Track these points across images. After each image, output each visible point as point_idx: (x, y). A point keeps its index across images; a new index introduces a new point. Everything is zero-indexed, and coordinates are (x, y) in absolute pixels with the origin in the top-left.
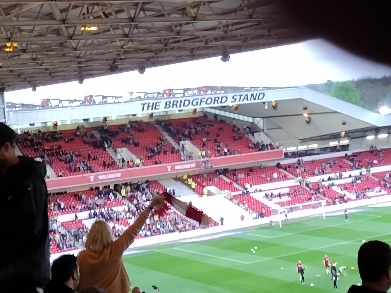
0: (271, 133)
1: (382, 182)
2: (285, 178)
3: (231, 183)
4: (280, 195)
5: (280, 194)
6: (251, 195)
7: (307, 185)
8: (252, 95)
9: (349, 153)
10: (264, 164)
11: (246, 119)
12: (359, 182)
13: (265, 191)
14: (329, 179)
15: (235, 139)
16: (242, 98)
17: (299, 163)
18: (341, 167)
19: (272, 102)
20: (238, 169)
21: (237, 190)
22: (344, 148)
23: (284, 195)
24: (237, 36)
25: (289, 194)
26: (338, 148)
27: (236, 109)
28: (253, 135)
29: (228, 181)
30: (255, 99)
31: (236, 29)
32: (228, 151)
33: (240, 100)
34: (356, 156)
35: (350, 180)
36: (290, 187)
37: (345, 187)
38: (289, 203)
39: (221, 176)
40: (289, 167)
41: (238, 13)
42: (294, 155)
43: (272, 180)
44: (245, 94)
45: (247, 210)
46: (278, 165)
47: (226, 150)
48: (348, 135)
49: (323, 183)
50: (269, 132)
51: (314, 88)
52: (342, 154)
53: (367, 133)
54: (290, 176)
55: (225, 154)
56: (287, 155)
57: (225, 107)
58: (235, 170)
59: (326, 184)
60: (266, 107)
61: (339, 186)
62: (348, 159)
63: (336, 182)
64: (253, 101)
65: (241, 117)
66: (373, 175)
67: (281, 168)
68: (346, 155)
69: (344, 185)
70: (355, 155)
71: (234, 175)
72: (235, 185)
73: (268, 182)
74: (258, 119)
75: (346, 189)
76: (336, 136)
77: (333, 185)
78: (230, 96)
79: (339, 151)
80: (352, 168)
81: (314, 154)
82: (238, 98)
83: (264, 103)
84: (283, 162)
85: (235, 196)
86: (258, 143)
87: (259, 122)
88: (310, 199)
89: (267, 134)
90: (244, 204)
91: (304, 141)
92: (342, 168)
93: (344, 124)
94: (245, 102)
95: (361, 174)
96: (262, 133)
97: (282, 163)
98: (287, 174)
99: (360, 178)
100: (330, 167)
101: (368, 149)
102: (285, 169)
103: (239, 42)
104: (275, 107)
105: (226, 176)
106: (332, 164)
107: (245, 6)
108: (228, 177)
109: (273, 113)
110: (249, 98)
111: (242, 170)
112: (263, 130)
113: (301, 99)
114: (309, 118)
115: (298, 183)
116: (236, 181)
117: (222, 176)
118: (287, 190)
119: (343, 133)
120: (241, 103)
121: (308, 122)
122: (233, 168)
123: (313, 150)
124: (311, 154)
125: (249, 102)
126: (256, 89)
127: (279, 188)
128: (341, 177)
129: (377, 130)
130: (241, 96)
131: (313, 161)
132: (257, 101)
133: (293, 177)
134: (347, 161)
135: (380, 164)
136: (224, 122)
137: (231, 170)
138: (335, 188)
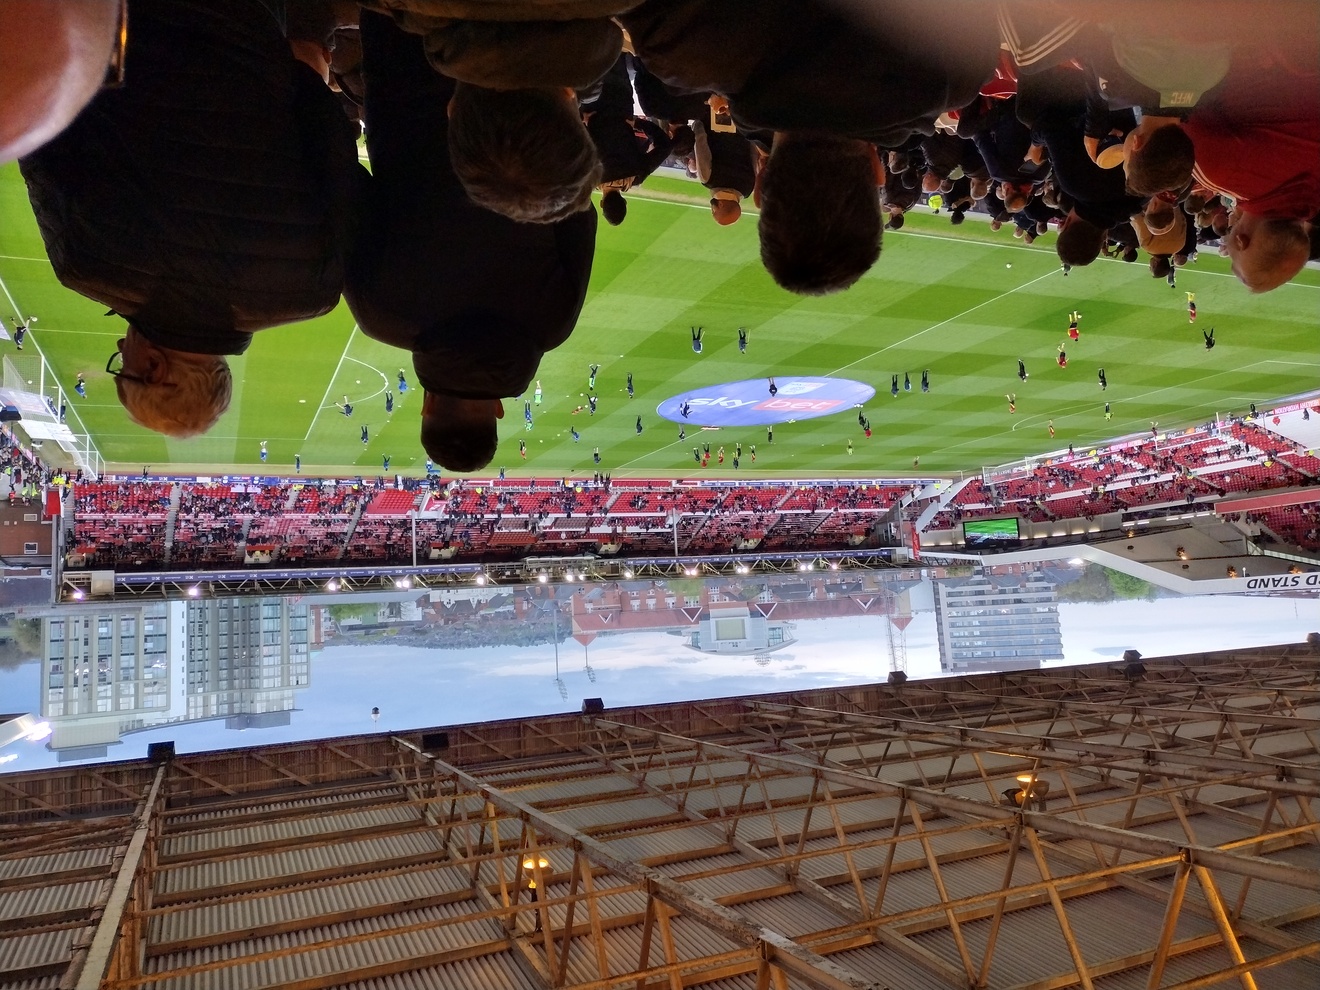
0: (1236, 535)
1: (1077, 476)
2: (1211, 477)
3: (1297, 465)
4: (1219, 454)
5: (1219, 456)
6: (1263, 452)
7: (1179, 469)
8: (1266, 586)
9: (1123, 511)
10: (1245, 494)
11: (1275, 554)
12: (1108, 476)
13: (1242, 459)
14: (1148, 477)
15: (1292, 527)
16: (1282, 583)
17: (1191, 497)
18: (1133, 494)
19: (1237, 576)
20: (1285, 486)
21: (1284, 457)
22: (1128, 517)
23: (1213, 454)
24: (1298, 667)
25: (1206, 455)
26: (1136, 517)
27: (1290, 567)
28: (1262, 532)
29: (1300, 470)
30: (1262, 580)
31: (1300, 676)
32: (1301, 511)
33: (1286, 578)
34: (1112, 508)
35: (1120, 477)
36: (1204, 465)
37: (1126, 468)
38: (1206, 444)
39: (1313, 476)
40: (1206, 492)
41: (1299, 699)
42: (1200, 507)
43: (1231, 473)
44: (1279, 588)
45: (1270, 432)
46: (1222, 492)
47: (1305, 511)
48: (1124, 534)
49: (1156, 472)
50: (1239, 536)
51: (1172, 593)
52: (1131, 510)
53: (1100, 535)
54: (1204, 480)
55: (1306, 506)
56: (1210, 506)
57: (1310, 571)
58: (1290, 485)
59: (1151, 472)
60: (1244, 569)
61: (1135, 470)
62: (1124, 503)
63: (1139, 474)
64: (1265, 578)
65: (1283, 556)
66: (1089, 485)
67: (1218, 490)
68: (1126, 510)
69: (1126, 472)
70: (1114, 509)
71: (1290, 478)
72: (1289, 464)
73: (1238, 471)
74: (1255, 553)
75: (1125, 466)
76: (1141, 531)
77: (1143, 471)
78: (1302, 585)
79: (1136, 513)
80: (1118, 492)
81: (1171, 508)
82: (1289, 582)
83: (1247, 575)
84: (1214, 497)
85: (1289, 448)
86: (1255, 522)
87: (1253, 549)
88: (1175, 451)
89: (1240, 532)
90: (1274, 439)
91: (1187, 525)
92: (1131, 492)
93: (1130, 548)
94: (1277, 577)
95: (1105, 485)
96: (1250, 534)
97: (1217, 497)
98: (1208, 482)
99: (1107, 480)
100: (1147, 493)
101: (1096, 516)
102: (1212, 488)
103: (1292, 658)
104: (1231, 569)
105: (1305, 476)
106: (1145, 498)
107: (1290, 709)
108: (1300, 474)
109: (1233, 562)
110: (1271, 581)
111: (1278, 485)
112: (1247, 539)
113: (1193, 579)
114: (1179, 555)
115: (1191, 471)
116: (1287, 469)
117: (1310, 475)
118: (1208, 461)
119: (1131, 535)
120: (1284, 576)
121: (1180, 549)
122: (1292, 487)
123: (1172, 514)
124: (1175, 508)
125: (1271, 577)
126: (1261, 594)
127: (1221, 463)
128: (1134, 480)
129: (1086, 539)
130: (1285, 585)
131: (1171, 499)
132: (1259, 578)
133: (1200, 479)
134: (1125, 501)
135: (1079, 500)
136: (1309, 550)
137: (1296, 484)
138: (1140, 466)
